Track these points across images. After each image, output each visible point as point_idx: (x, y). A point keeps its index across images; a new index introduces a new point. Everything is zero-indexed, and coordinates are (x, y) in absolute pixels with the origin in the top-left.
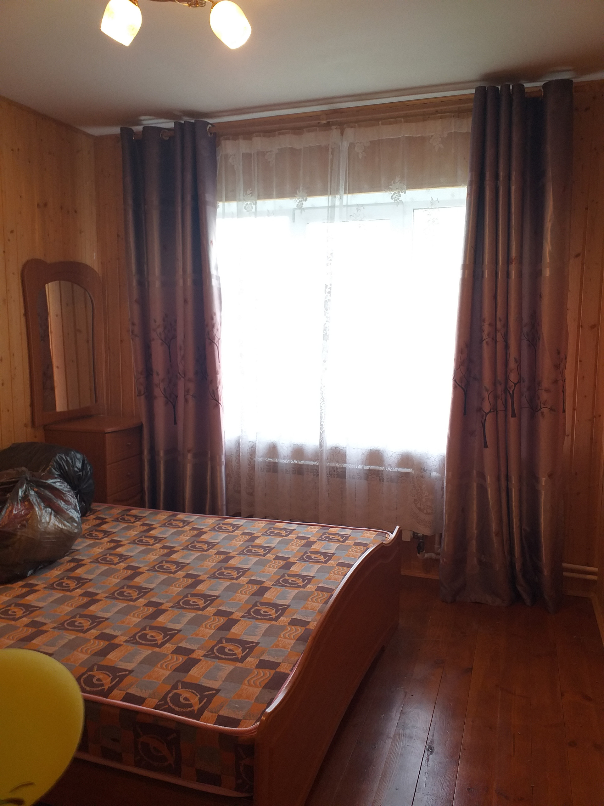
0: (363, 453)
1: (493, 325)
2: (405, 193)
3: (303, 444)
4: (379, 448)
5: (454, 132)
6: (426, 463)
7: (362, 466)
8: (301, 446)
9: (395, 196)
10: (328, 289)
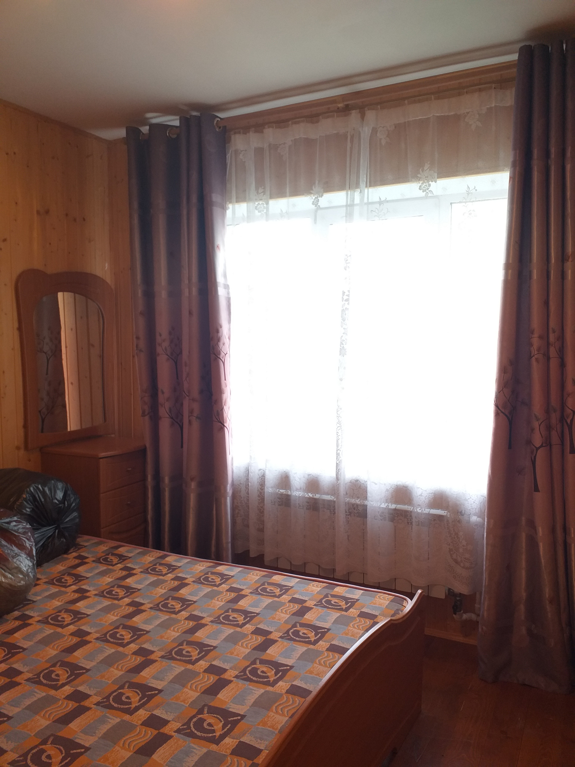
0: (387, 489)
1: (545, 337)
2: (436, 182)
3: (319, 474)
4: (407, 483)
5: (495, 106)
6: (464, 505)
7: (386, 504)
8: (317, 477)
9: (423, 186)
10: (346, 298)
